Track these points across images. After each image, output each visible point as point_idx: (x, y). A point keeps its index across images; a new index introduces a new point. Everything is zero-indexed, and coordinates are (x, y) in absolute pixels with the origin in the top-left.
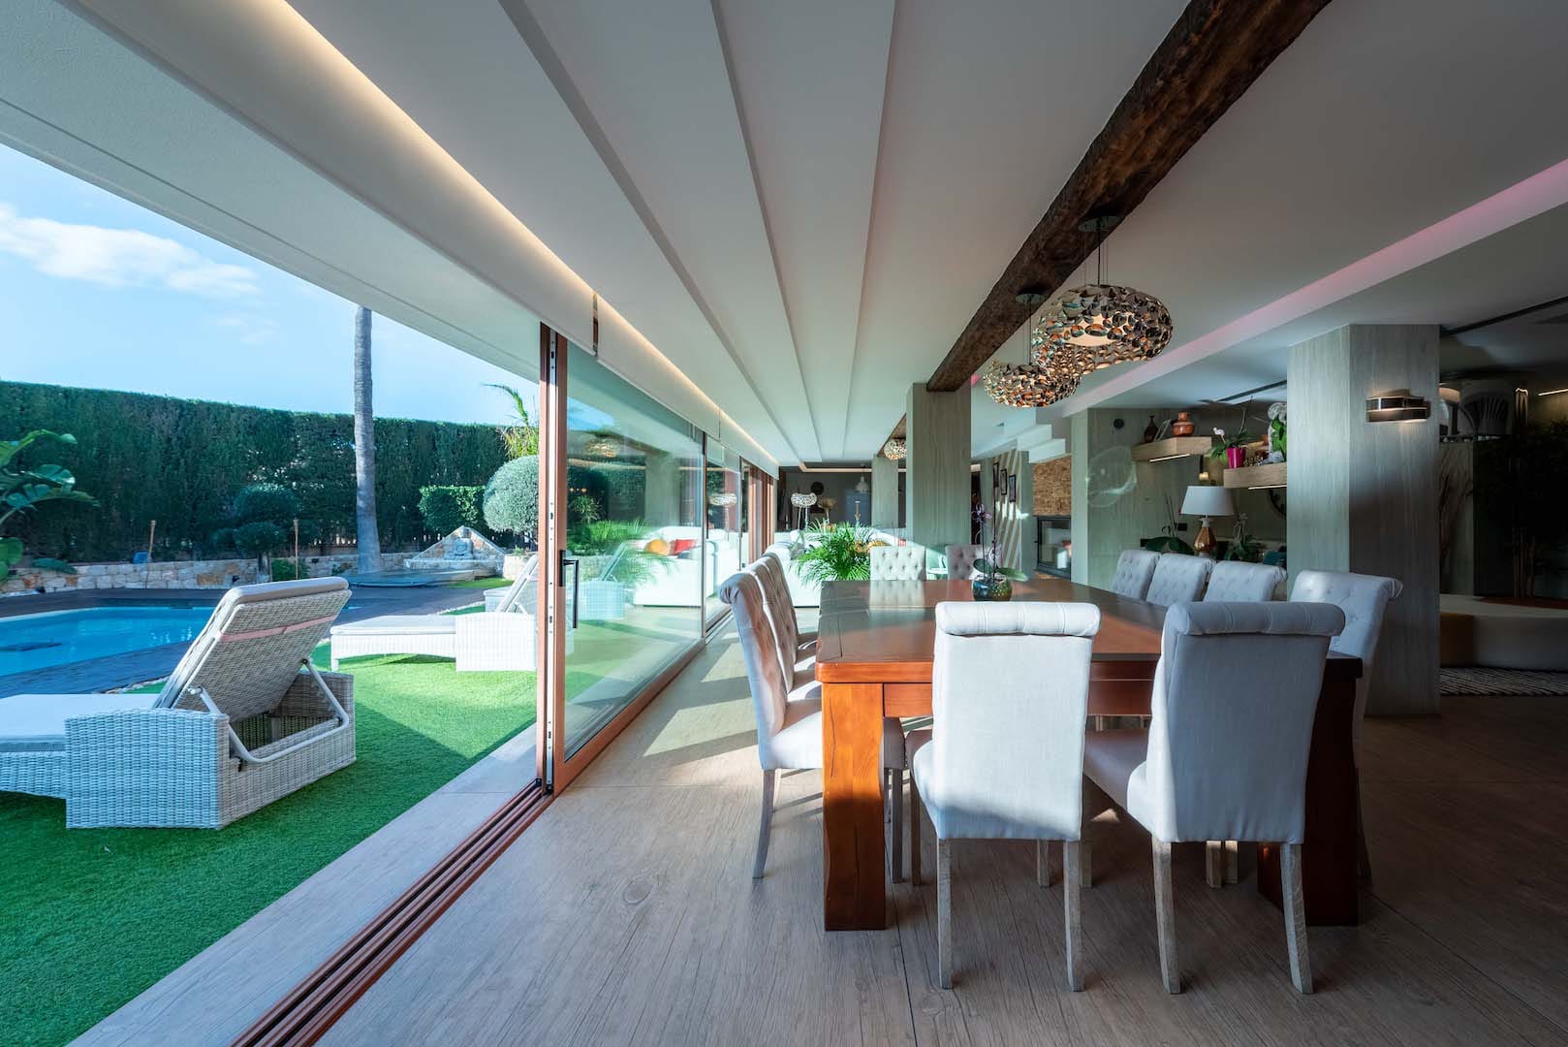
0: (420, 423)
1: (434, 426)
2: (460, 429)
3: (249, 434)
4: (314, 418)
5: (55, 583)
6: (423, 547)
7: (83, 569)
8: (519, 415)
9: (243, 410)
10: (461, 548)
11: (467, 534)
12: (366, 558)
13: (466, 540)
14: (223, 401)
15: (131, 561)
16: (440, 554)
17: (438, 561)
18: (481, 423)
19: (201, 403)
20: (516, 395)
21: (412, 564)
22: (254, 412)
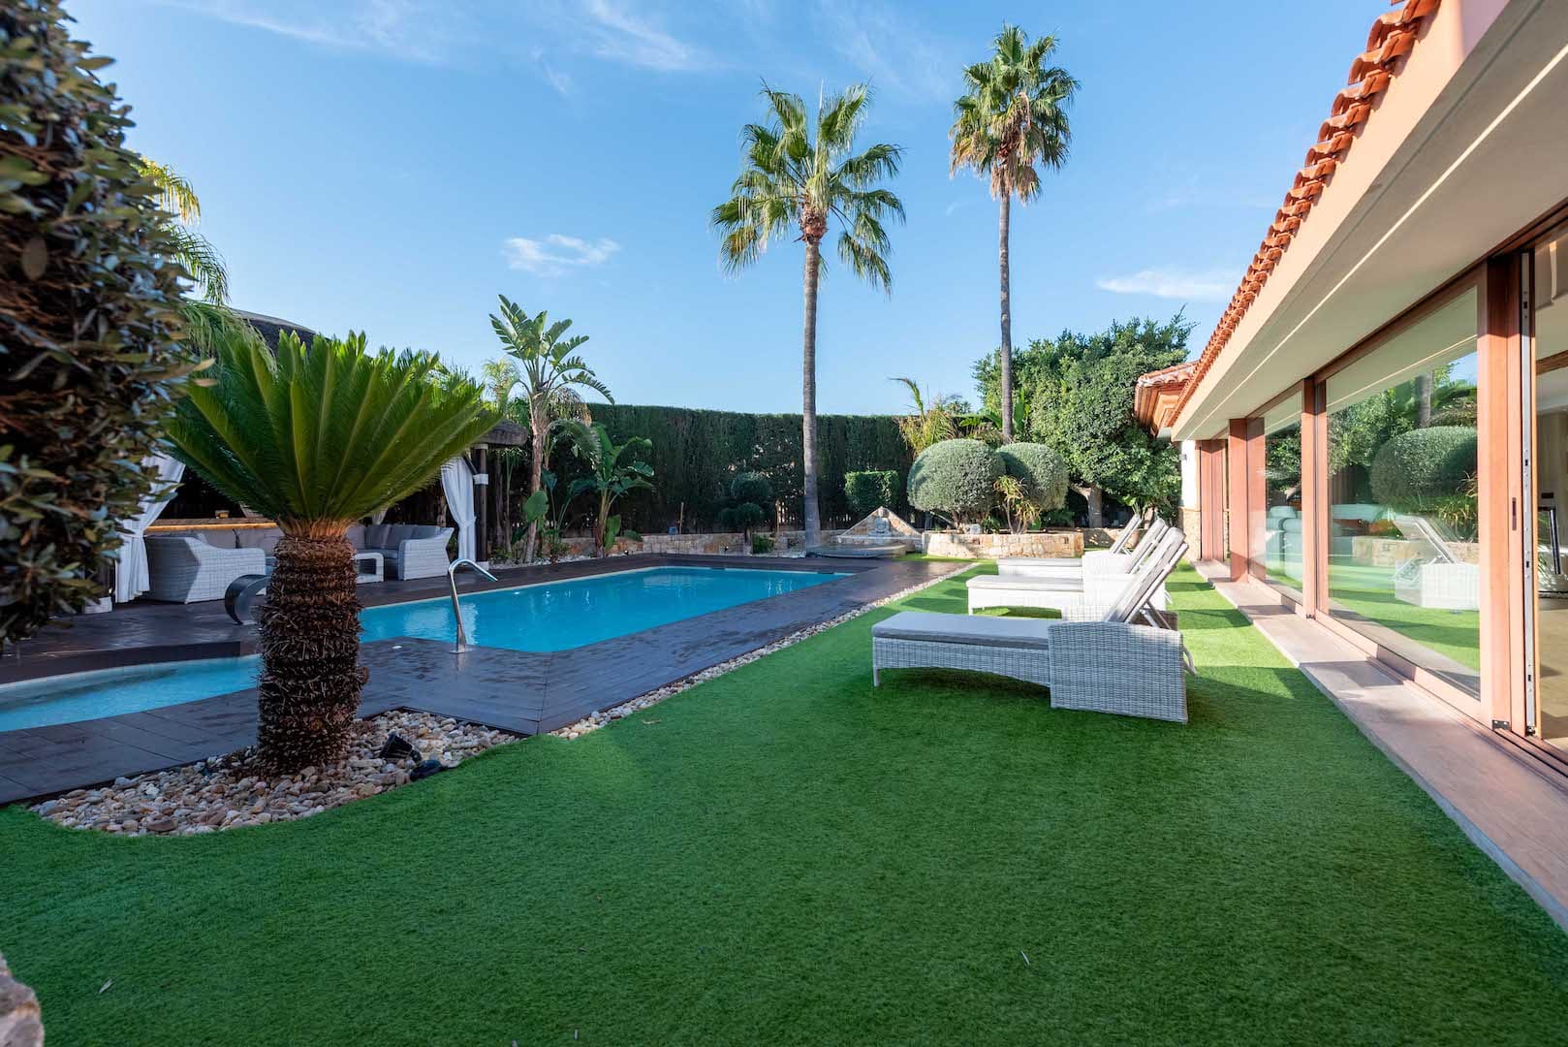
0: (837, 417)
1: (845, 419)
2: (865, 420)
3: (731, 434)
4: (770, 417)
5: (633, 548)
6: (847, 526)
7: (646, 538)
8: (916, 405)
9: (727, 415)
10: (882, 527)
11: (886, 515)
12: (811, 534)
13: (885, 519)
14: (715, 409)
15: (667, 532)
16: (863, 531)
17: (863, 537)
18: (879, 415)
19: (704, 411)
20: (913, 386)
21: (843, 540)
22: (733, 416)
